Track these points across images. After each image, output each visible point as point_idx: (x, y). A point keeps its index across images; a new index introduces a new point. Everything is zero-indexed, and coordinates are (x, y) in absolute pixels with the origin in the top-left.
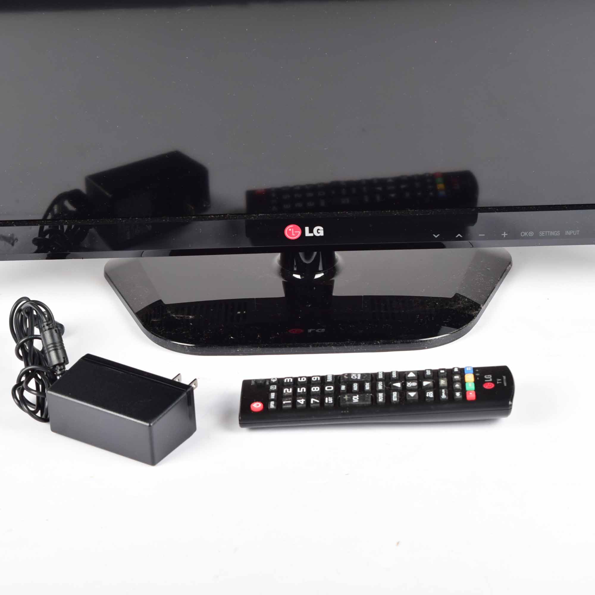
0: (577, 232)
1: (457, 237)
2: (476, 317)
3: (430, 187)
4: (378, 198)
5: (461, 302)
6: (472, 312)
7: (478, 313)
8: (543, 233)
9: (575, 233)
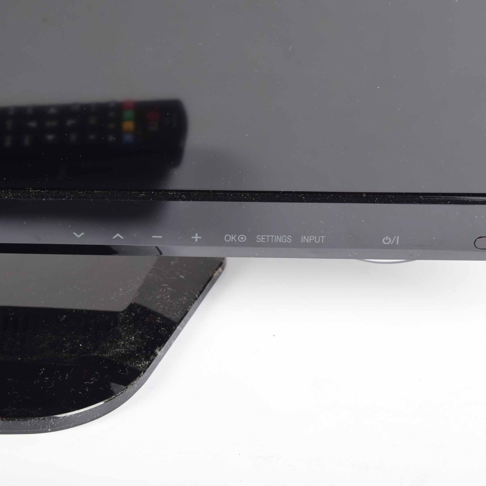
0: (321, 238)
1: (114, 237)
2: (144, 372)
3: (111, 126)
4: (27, 141)
5: (123, 343)
6: (137, 363)
7: (150, 364)
8: (262, 238)
9: (317, 241)
